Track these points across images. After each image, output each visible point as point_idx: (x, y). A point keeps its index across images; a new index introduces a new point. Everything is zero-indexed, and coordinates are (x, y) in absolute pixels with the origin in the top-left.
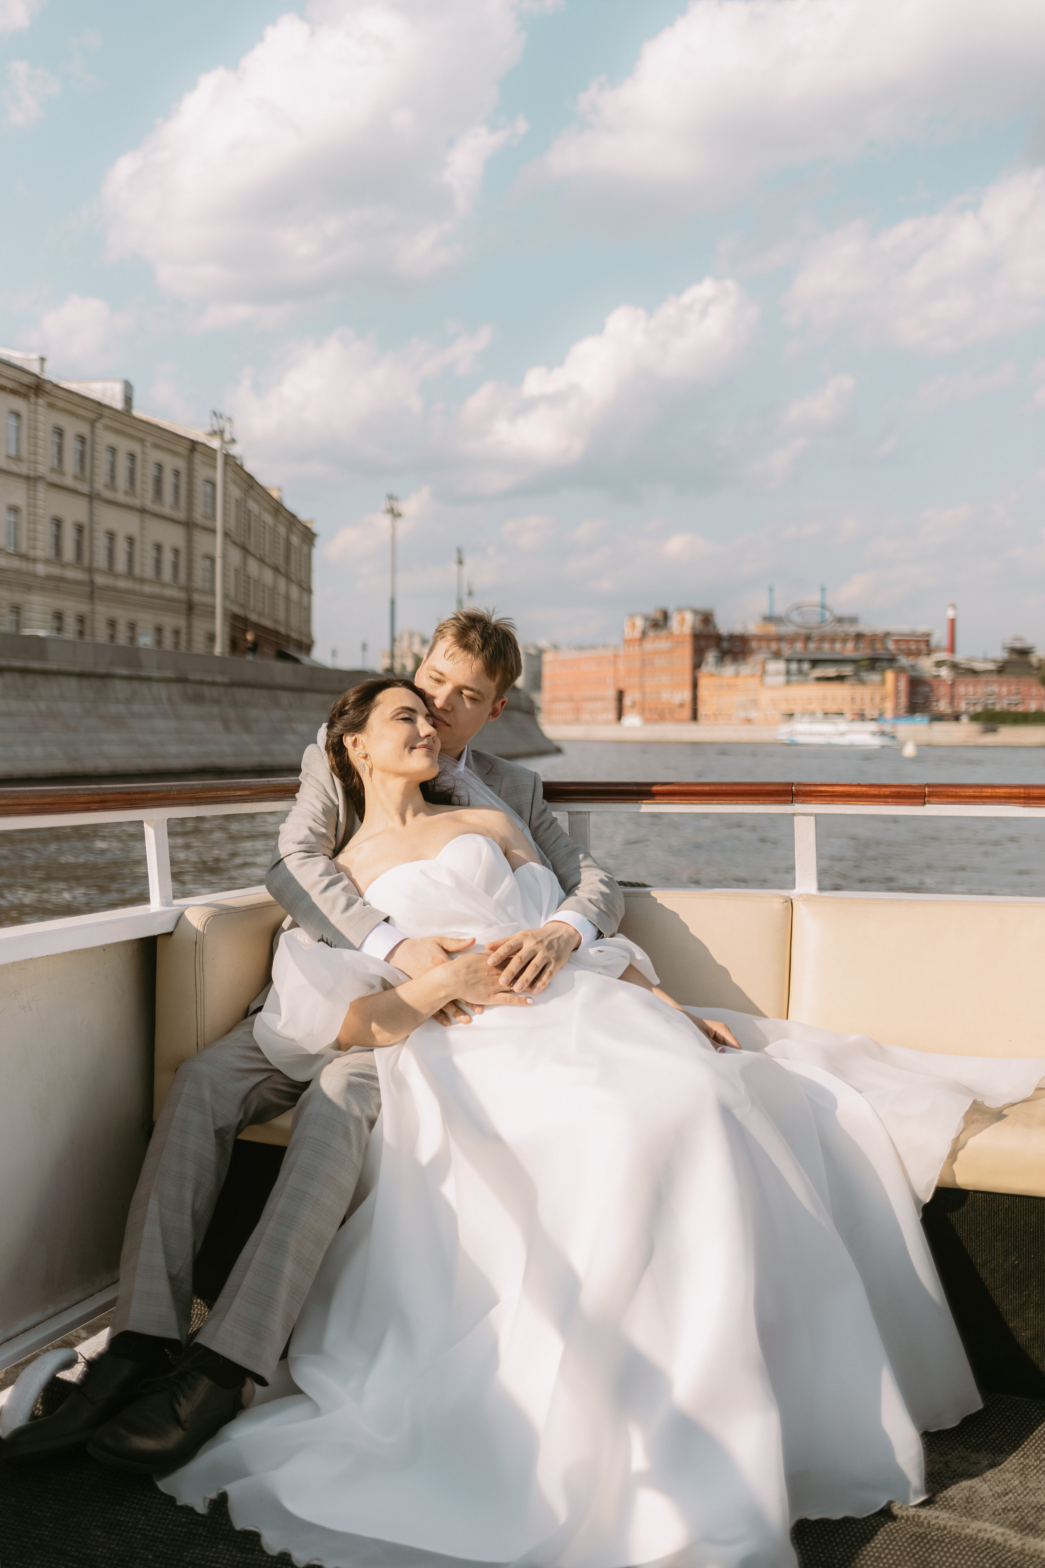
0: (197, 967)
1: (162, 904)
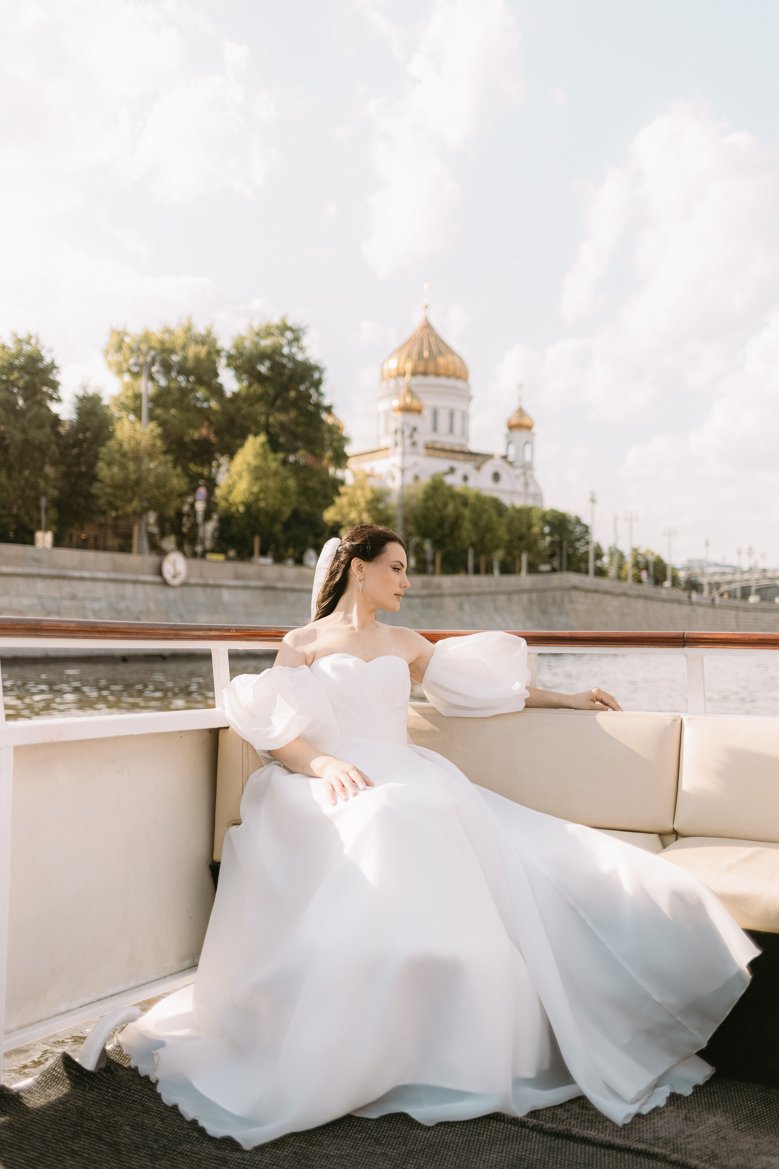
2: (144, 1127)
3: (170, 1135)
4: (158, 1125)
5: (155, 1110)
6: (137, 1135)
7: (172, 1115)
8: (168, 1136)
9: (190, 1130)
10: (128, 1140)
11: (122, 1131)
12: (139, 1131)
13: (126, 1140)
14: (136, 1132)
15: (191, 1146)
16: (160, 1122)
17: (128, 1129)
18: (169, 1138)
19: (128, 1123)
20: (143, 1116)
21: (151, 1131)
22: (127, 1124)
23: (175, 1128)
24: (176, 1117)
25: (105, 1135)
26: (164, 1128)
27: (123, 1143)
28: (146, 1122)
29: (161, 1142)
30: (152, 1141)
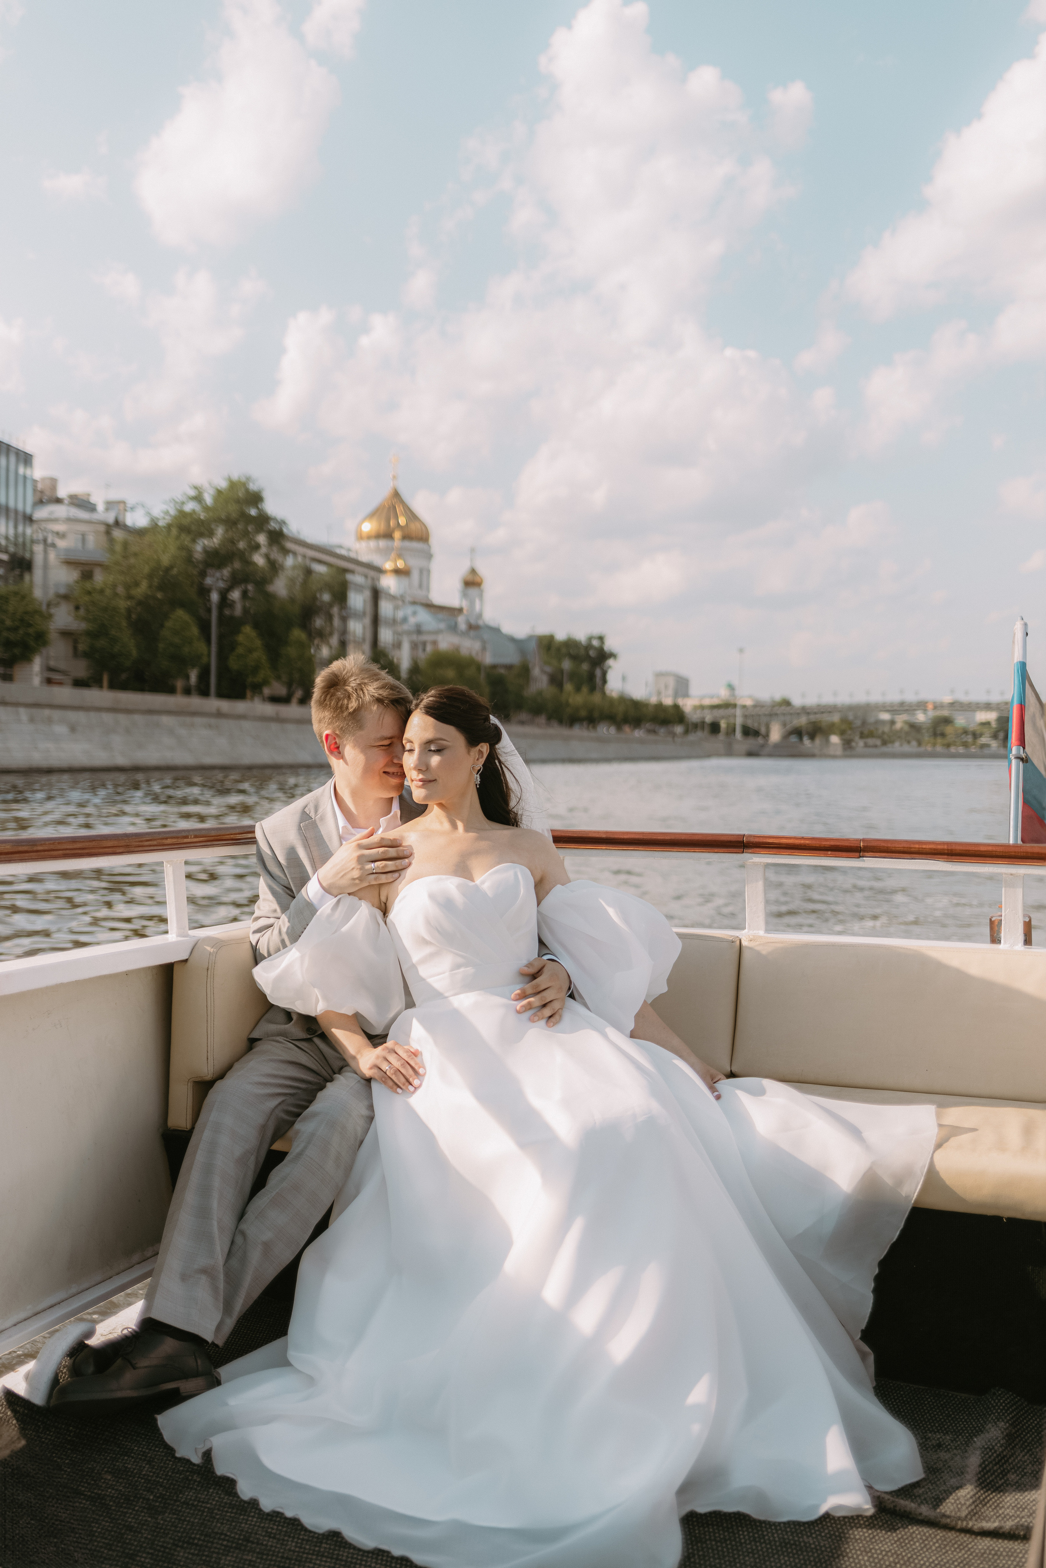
2: (129, 1474)
3: (165, 1481)
4: (146, 1469)
5: (137, 1450)
6: (123, 1485)
7: (160, 1455)
8: (163, 1482)
9: (188, 1474)
10: (113, 1492)
11: (103, 1481)
12: (124, 1479)
13: (111, 1492)
14: (120, 1481)
15: (194, 1493)
16: (147, 1466)
17: (109, 1477)
18: (164, 1484)
19: (106, 1469)
20: (123, 1460)
21: (139, 1477)
22: (106, 1472)
23: (168, 1472)
24: (165, 1458)
25: (83, 1486)
26: (154, 1473)
27: (108, 1496)
28: (129, 1466)
29: (156, 1491)
30: (144, 1490)
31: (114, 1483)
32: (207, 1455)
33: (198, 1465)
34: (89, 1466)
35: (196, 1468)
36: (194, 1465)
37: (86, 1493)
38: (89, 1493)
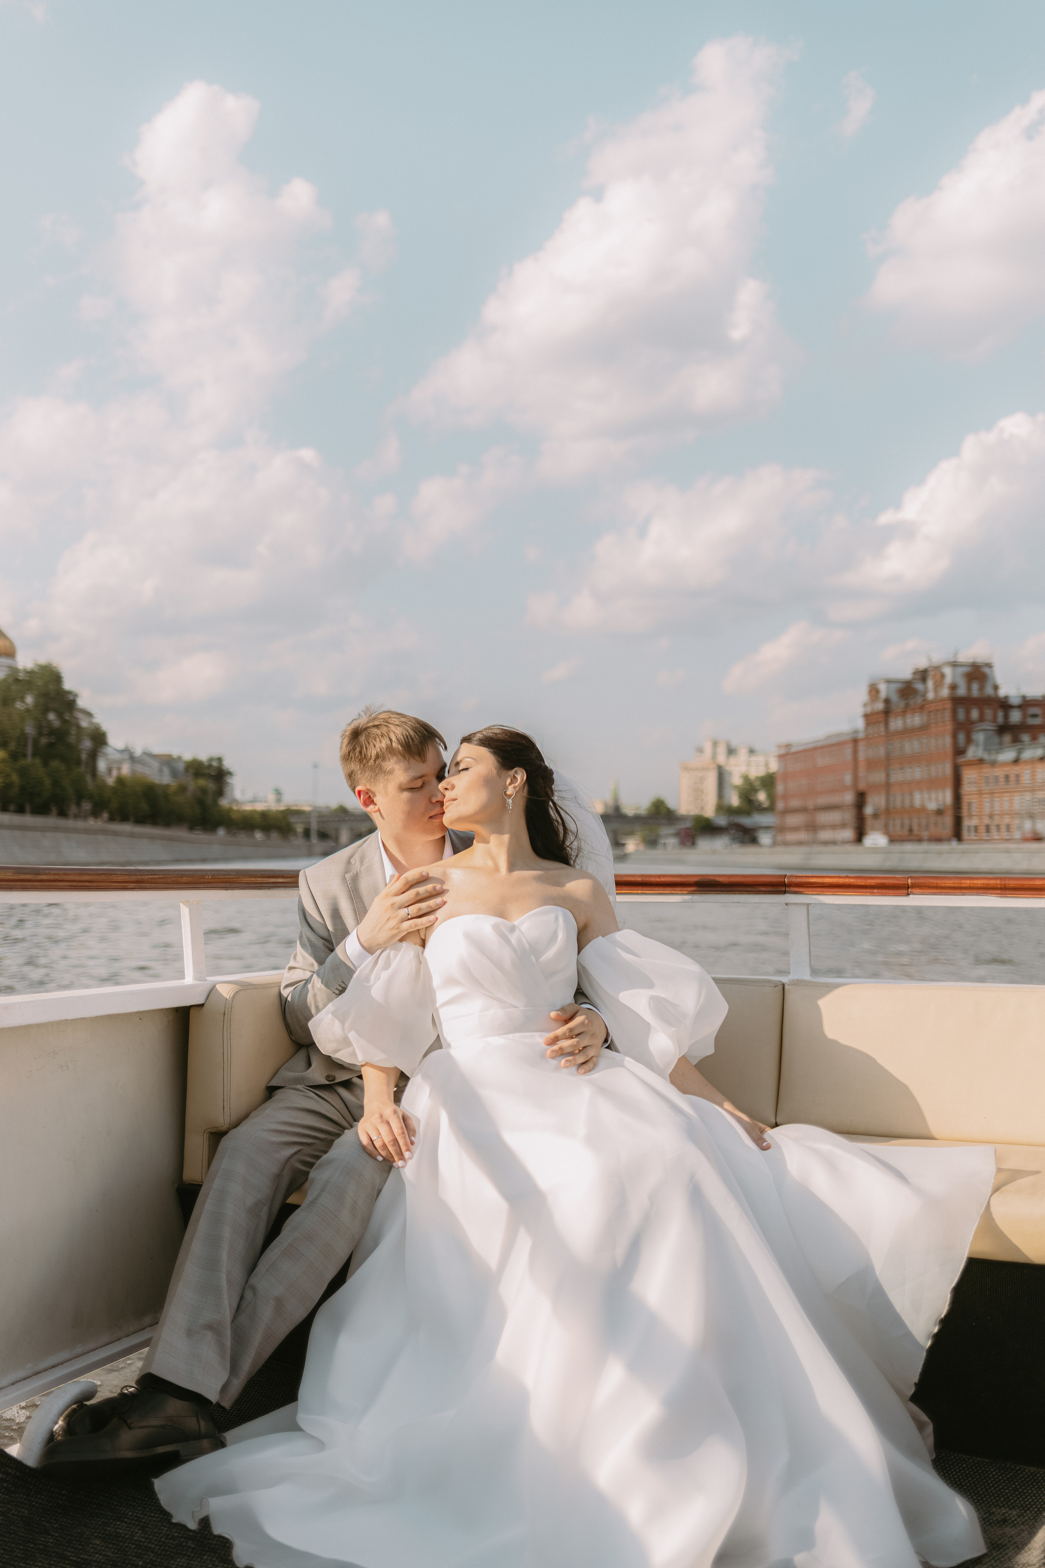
0: (225, 1036)
1: (195, 979)
2: (120, 1539)
3: (157, 1547)
4: (138, 1534)
5: (131, 1515)
6: (113, 1550)
7: (155, 1521)
8: (154, 1548)
9: (182, 1540)
10: (100, 1557)
11: (91, 1546)
12: (114, 1544)
13: (98, 1558)
14: (109, 1546)
15: (187, 1560)
16: (140, 1532)
17: (98, 1543)
18: (156, 1550)
19: (96, 1534)
20: (115, 1525)
21: (129, 1543)
22: (96, 1537)
23: (162, 1537)
24: (160, 1524)
25: (69, 1551)
26: (147, 1538)
27: (95, 1561)
28: (121, 1531)
29: (146, 1557)
30: (134, 1556)
31: (103, 1548)
32: (205, 1522)
33: (194, 1531)
34: (79, 1531)
35: (191, 1534)
36: (190, 1531)
37: (72, 1558)
38: (75, 1558)
